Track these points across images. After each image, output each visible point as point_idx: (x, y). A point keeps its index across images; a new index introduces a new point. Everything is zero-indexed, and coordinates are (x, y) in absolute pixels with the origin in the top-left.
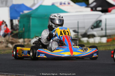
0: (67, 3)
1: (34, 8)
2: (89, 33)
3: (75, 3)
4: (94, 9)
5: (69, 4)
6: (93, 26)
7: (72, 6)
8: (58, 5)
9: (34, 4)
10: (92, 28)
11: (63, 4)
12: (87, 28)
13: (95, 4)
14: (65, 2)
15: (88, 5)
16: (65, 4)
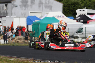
0: (62, 16)
1: (42, 19)
2: (74, 36)
3: (67, 17)
4: (79, 21)
5: (63, 17)
6: (77, 31)
7: (65, 18)
8: (56, 17)
9: (42, 16)
10: (76, 33)
11: (59, 17)
12: (74, 32)
13: (79, 18)
14: (61, 16)
15: (75, 18)
16: (60, 17)
